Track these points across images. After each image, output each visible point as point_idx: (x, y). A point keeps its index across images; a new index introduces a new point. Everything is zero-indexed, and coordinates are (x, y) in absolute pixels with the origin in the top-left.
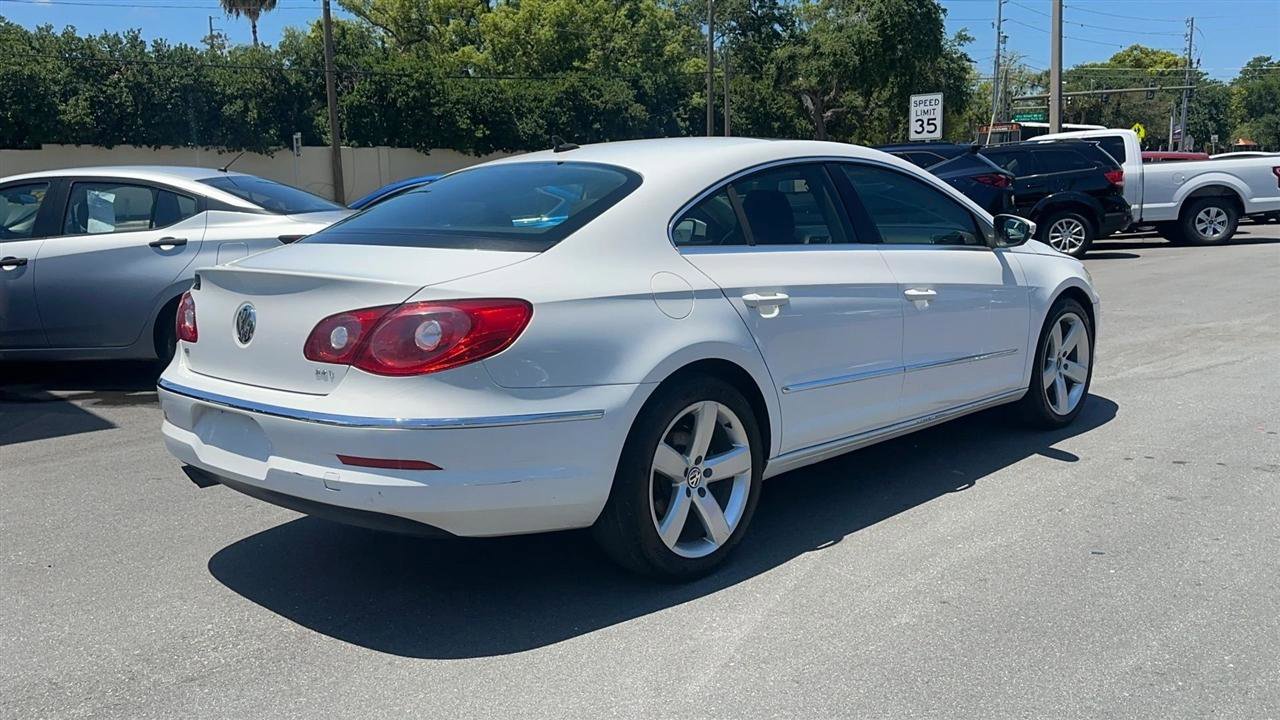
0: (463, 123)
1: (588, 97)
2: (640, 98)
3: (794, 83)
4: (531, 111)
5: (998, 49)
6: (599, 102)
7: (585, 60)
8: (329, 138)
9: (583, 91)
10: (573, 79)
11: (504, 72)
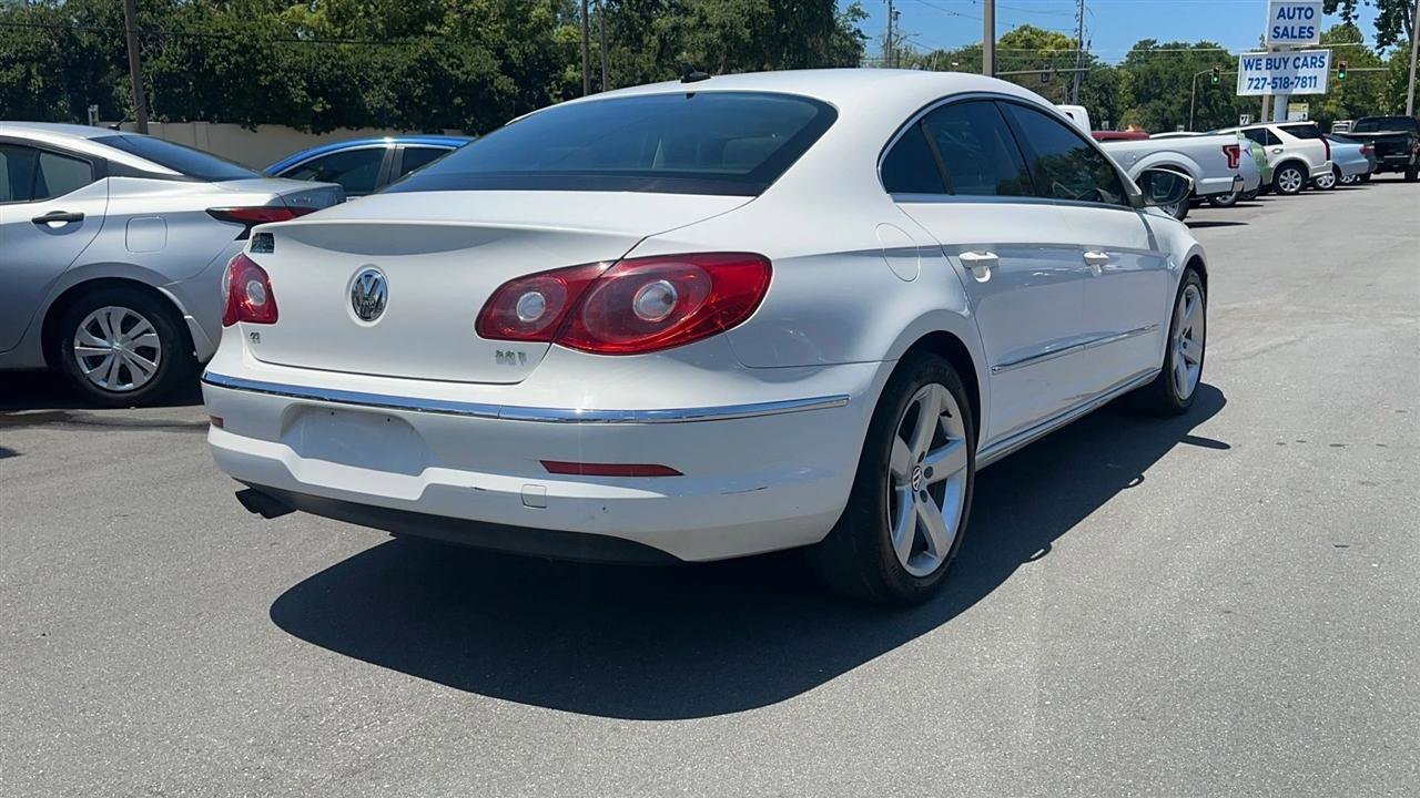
0: (298, 94)
1: (446, 67)
2: (507, 69)
3: (678, 58)
4: (377, 81)
5: (890, 26)
6: (459, 72)
7: (440, 24)
8: (131, 111)
9: (440, 60)
10: (426, 45)
11: (342, 36)
